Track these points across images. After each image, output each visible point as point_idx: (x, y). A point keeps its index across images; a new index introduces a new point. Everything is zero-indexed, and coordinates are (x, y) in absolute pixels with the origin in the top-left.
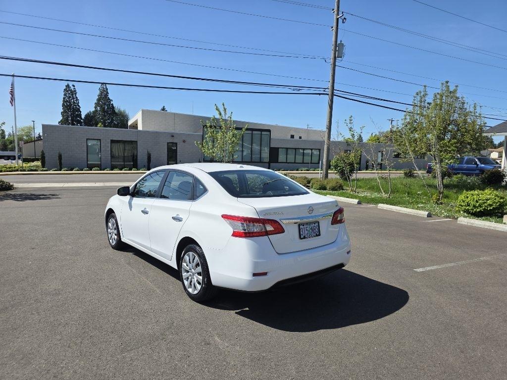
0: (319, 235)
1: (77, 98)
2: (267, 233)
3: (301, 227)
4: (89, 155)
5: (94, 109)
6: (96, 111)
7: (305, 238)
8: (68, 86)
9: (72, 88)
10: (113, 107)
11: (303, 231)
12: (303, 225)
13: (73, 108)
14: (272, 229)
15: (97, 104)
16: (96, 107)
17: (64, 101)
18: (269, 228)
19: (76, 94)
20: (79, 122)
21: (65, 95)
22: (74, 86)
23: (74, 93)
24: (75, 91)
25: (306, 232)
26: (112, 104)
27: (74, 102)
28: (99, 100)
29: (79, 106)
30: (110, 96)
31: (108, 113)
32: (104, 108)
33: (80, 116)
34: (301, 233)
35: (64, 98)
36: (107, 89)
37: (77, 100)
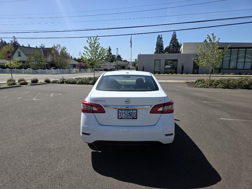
0: (136, 118)
1: (162, 41)
2: (93, 112)
3: (119, 111)
4: (155, 67)
5: (169, 45)
6: (170, 46)
7: (122, 118)
8: (159, 36)
9: (161, 36)
10: (178, 43)
11: (122, 114)
12: (122, 111)
13: (160, 45)
14: (96, 110)
15: (171, 43)
16: (170, 44)
17: (157, 43)
18: (95, 109)
19: (162, 39)
20: (162, 52)
21: (157, 40)
22: (161, 35)
23: (161, 38)
24: (162, 38)
25: (124, 115)
26: (178, 42)
27: (161, 43)
28: (171, 40)
29: (163, 44)
30: (177, 38)
31: (175, 46)
32: (174, 44)
33: (163, 49)
34: (119, 115)
35: (157, 42)
36: (176, 34)
37: (162, 42)
